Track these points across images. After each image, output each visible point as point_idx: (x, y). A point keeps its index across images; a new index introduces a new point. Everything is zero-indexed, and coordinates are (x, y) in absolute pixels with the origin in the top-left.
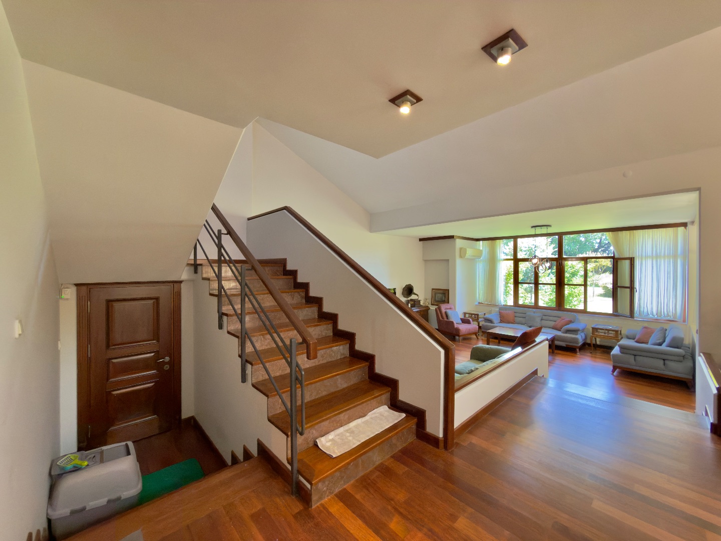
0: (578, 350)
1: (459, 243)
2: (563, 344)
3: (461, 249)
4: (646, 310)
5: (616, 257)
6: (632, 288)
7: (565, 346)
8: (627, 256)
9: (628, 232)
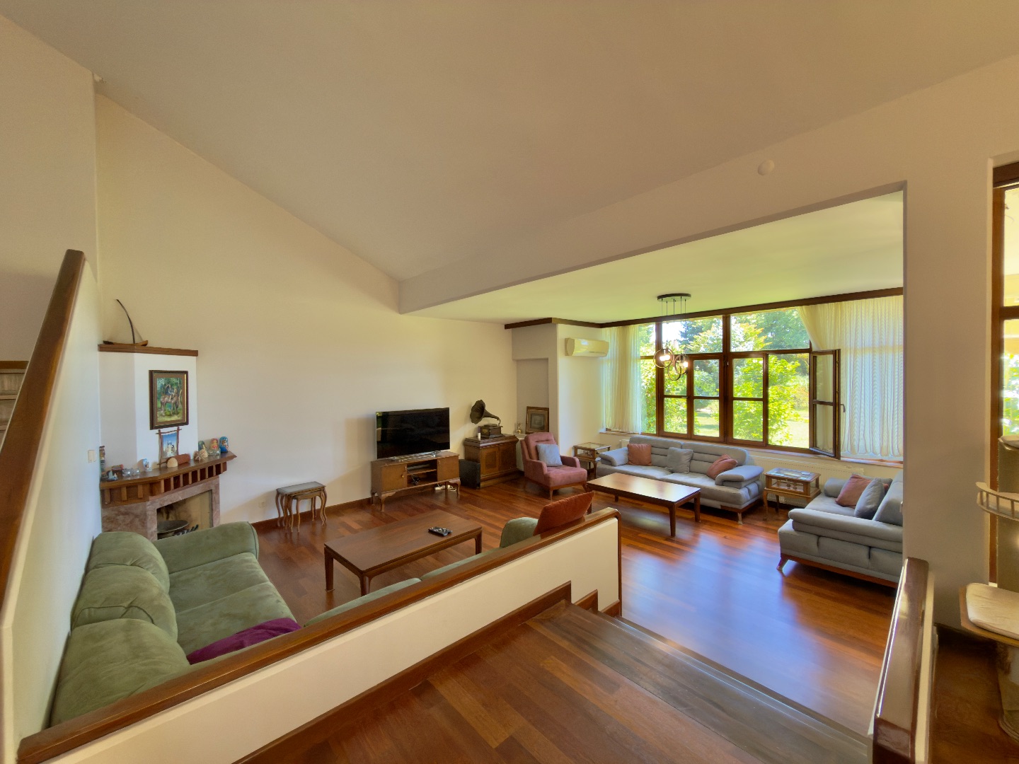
0: (740, 515)
1: (563, 331)
2: (716, 504)
3: (567, 341)
4: (862, 444)
5: (814, 349)
6: (836, 404)
7: (720, 507)
8: (832, 348)
9: (832, 306)
